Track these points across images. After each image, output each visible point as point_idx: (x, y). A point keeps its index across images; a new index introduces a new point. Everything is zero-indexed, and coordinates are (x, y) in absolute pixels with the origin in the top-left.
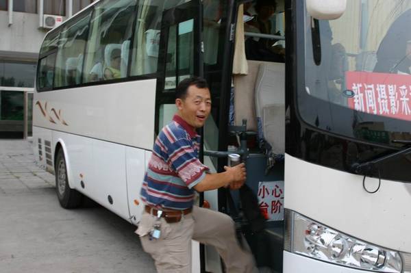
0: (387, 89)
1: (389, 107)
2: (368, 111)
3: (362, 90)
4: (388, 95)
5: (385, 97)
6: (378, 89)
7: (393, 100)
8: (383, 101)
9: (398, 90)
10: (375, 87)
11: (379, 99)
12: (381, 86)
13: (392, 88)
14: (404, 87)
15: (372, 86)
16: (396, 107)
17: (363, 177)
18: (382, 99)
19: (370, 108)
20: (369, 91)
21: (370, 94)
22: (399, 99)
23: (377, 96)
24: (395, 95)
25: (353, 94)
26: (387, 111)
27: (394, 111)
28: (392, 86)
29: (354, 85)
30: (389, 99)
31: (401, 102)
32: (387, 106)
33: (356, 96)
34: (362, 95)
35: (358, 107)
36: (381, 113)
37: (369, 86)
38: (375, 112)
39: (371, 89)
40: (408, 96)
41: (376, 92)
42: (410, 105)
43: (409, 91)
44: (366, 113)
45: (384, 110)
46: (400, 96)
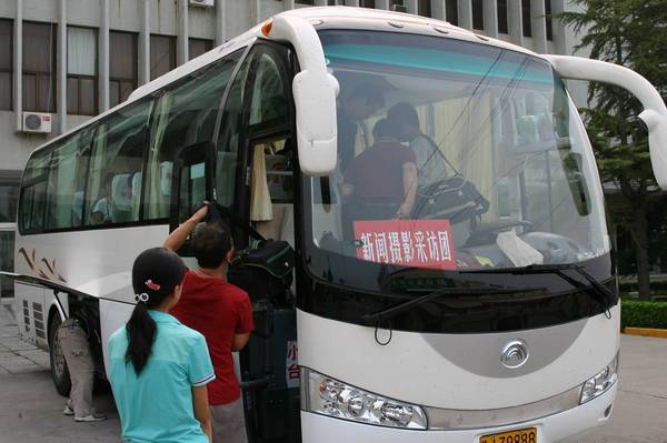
0: (400, 236)
1: (403, 255)
2: (379, 261)
3: (372, 240)
4: (401, 242)
5: (398, 245)
6: (390, 237)
7: (406, 246)
8: (395, 249)
9: (412, 237)
10: (387, 235)
11: (391, 248)
12: (393, 234)
13: (405, 236)
14: (420, 233)
15: (383, 235)
16: (411, 254)
17: (374, 329)
18: (394, 247)
19: (381, 257)
21: (381, 243)
22: (414, 246)
23: (388, 245)
24: (409, 243)
25: (362, 243)
26: (401, 259)
27: (408, 258)
28: (406, 233)
29: (363, 234)
30: (402, 247)
31: (416, 249)
32: (400, 254)
33: (365, 246)
34: (372, 244)
35: (367, 257)
36: (393, 261)
37: (380, 235)
38: (387, 262)
39: (380, 238)
40: (425, 242)
41: (388, 241)
42: (426, 250)
43: (425, 235)
44: (376, 263)
45: (396, 259)
46: (415, 242)
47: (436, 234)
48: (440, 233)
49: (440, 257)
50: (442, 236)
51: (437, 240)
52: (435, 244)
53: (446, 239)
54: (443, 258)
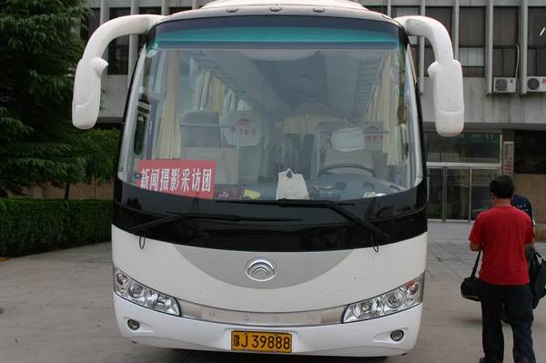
0: (170, 172)
1: (169, 186)
2: (151, 189)
3: (149, 174)
4: (170, 176)
5: (168, 178)
6: (162, 172)
7: (174, 180)
9: (181, 173)
10: (160, 171)
11: (162, 180)
12: (166, 170)
13: (175, 172)
14: (188, 170)
15: (158, 171)
16: (176, 185)
17: (139, 237)
18: (164, 180)
19: (153, 187)
20: (154, 174)
21: (155, 176)
22: (180, 179)
23: (160, 178)
24: (176, 177)
25: (141, 176)
26: (167, 188)
27: (173, 189)
28: (176, 170)
29: (143, 169)
30: (170, 180)
31: (181, 182)
32: (167, 185)
33: (143, 178)
34: (148, 177)
35: (142, 186)
36: (161, 190)
37: (155, 170)
38: (156, 190)
39: (156, 172)
40: (190, 177)
41: (160, 175)
42: (190, 184)
43: (192, 173)
44: (148, 191)
45: (164, 188)
46: (181, 176)
47: (201, 171)
48: (205, 170)
49: (201, 189)
50: (206, 173)
51: (201, 176)
52: (198, 179)
53: (209, 175)
54: (203, 190)
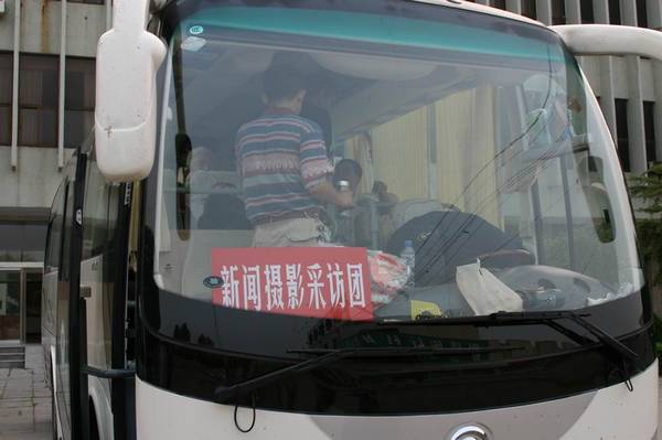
0: (283, 272)
1: (285, 298)
2: (246, 307)
3: (238, 276)
4: (284, 279)
5: (280, 283)
6: (267, 272)
7: (292, 286)
8: (274, 290)
9: (304, 272)
10: (262, 270)
11: (267, 288)
12: (273, 267)
13: (292, 271)
14: (316, 266)
15: (257, 269)
16: (299, 298)
17: (234, 408)
18: (272, 287)
19: (251, 302)
20: (249, 277)
21: (251, 281)
22: (304, 285)
23: (263, 283)
24: (298, 280)
25: (221, 281)
26: (281, 304)
27: (294, 304)
28: (293, 267)
29: (225, 268)
30: (285, 288)
31: (308, 291)
32: (280, 297)
33: (226, 285)
34: (237, 282)
35: (227, 301)
36: (269, 308)
37: (250, 269)
38: (258, 308)
39: (254, 273)
40: (323, 279)
41: (263, 278)
42: (325, 292)
43: (326, 272)
44: (242, 311)
45: (275, 303)
46: (307, 280)
47: (343, 268)
48: (349, 267)
49: (347, 302)
50: (353, 271)
51: (344, 277)
52: (340, 282)
53: (359, 275)
54: (352, 303)
